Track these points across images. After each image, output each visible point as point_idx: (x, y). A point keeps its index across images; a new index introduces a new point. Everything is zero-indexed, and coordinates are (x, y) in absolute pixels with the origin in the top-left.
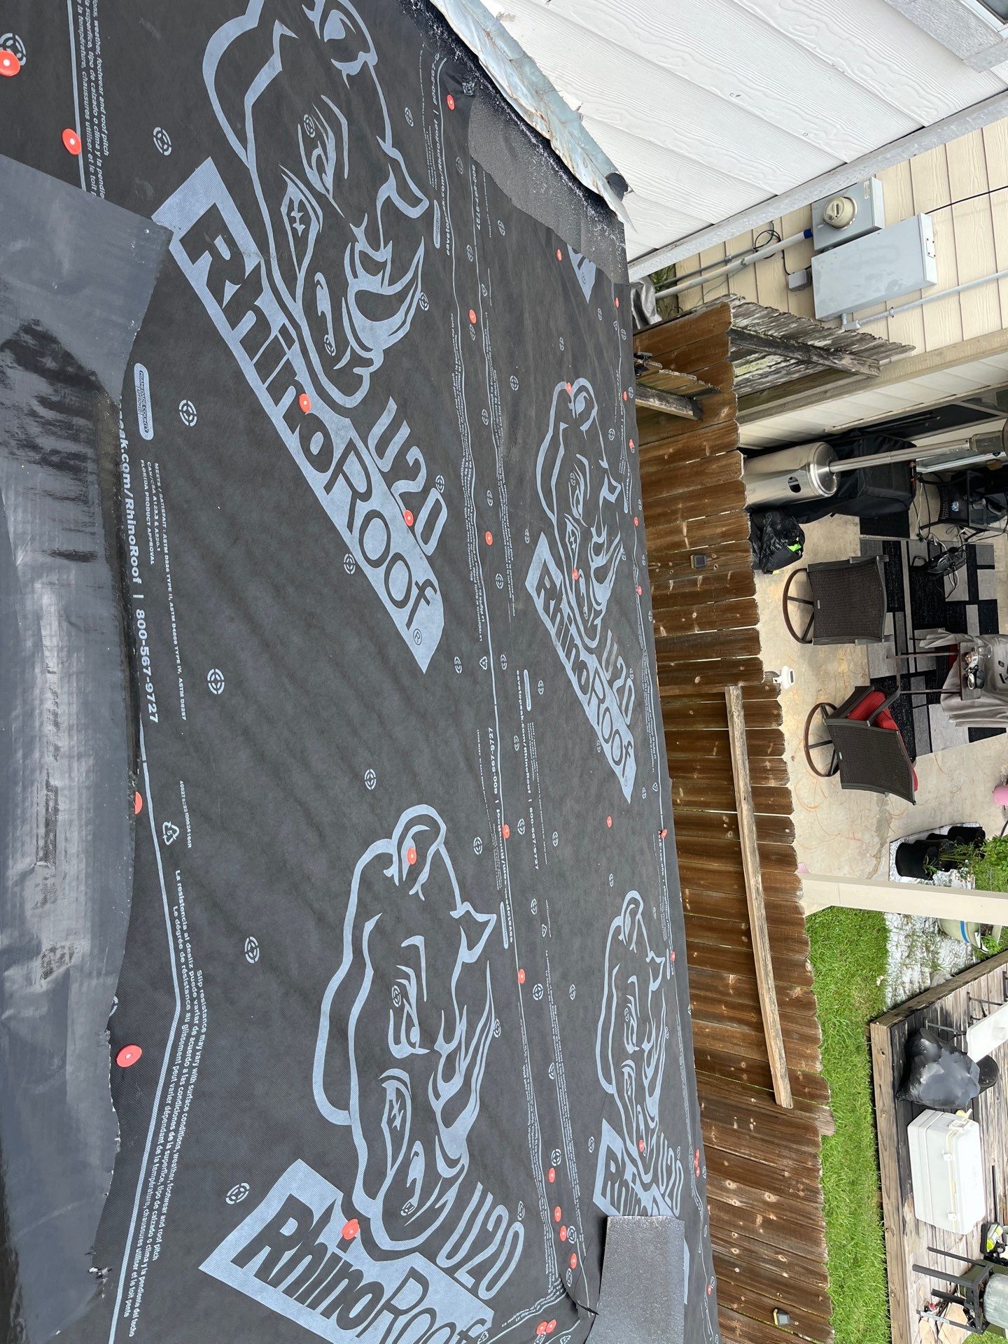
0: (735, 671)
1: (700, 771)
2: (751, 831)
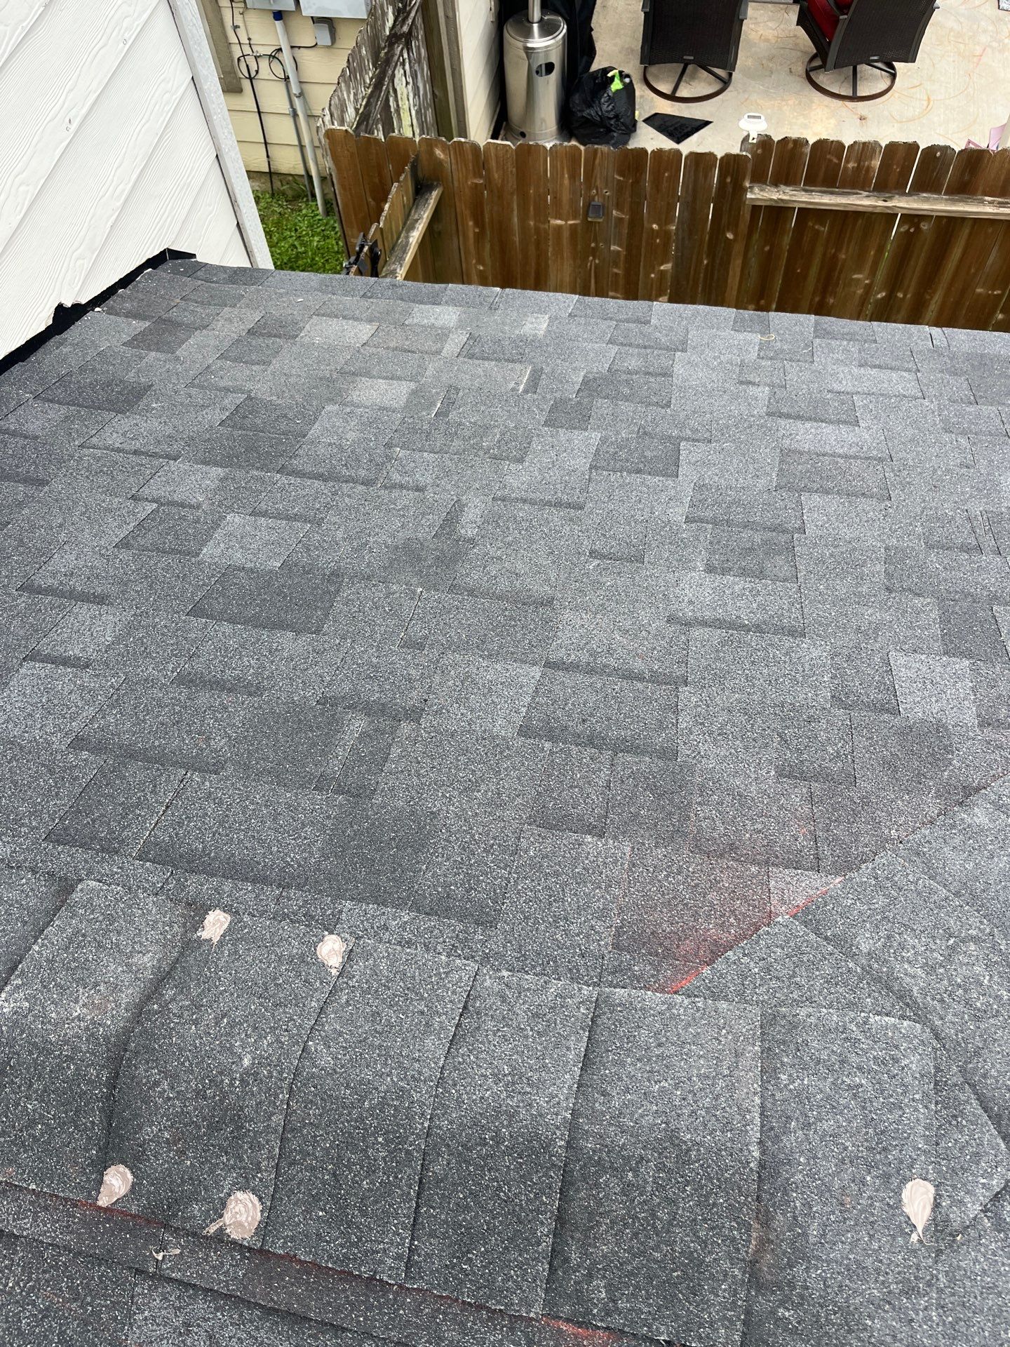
0: (730, 189)
1: (839, 249)
2: (927, 200)
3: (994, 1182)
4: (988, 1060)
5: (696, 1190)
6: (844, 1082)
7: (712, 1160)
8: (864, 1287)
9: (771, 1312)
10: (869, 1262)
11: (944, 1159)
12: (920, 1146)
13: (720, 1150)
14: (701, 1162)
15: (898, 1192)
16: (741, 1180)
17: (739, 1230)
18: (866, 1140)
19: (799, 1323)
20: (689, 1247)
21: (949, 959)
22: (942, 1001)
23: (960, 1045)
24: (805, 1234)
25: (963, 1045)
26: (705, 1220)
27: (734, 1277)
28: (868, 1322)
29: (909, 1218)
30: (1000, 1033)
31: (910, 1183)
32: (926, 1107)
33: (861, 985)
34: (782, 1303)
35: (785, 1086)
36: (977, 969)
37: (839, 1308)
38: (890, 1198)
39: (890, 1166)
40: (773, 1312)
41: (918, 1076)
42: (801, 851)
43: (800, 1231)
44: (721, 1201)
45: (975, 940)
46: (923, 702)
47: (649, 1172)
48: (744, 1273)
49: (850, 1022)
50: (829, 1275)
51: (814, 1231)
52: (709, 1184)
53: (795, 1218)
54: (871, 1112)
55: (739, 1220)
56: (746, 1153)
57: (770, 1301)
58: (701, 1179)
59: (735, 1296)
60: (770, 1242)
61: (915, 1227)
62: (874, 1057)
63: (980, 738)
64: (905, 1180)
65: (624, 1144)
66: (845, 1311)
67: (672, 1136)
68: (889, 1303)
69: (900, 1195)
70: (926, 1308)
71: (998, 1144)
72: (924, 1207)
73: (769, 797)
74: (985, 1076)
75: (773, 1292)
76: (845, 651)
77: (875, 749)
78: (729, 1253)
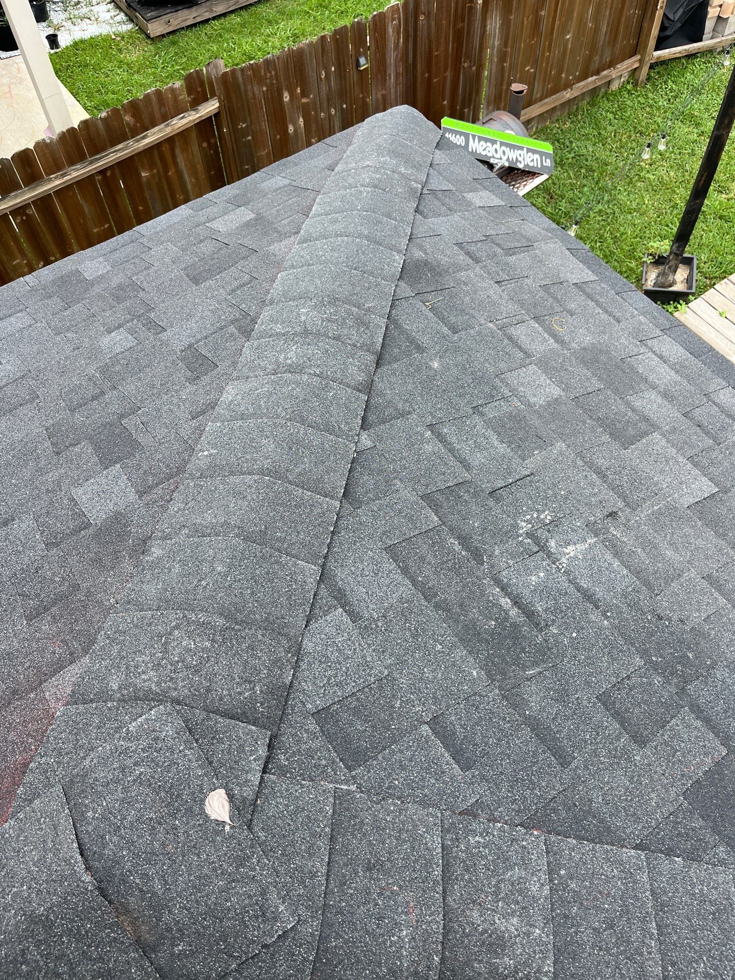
2: (16, 197)
3: (260, 752)
4: (218, 689)
5: (69, 935)
6: (129, 782)
7: (66, 909)
8: (211, 887)
9: (172, 956)
10: (206, 871)
11: (221, 767)
12: (200, 774)
13: (66, 898)
14: (60, 916)
15: (203, 812)
16: (90, 903)
17: (113, 931)
18: (163, 802)
19: (191, 946)
20: (95, 970)
21: (165, 651)
22: (172, 679)
23: (195, 695)
24: (154, 894)
25: (197, 693)
26: (90, 946)
27: (134, 959)
28: (229, 904)
29: (217, 821)
30: (216, 668)
31: (207, 800)
32: (191, 749)
33: (119, 712)
34: (173, 945)
35: (93, 818)
36: (184, 643)
37: (205, 914)
38: (198, 820)
39: (188, 802)
40: (172, 954)
41: (176, 735)
42: (60, 658)
43: (150, 895)
44: (89, 926)
45: (177, 627)
46: (103, 507)
47: (34, 954)
48: (137, 951)
49: (118, 741)
50: (185, 902)
51: (158, 886)
52: (75, 924)
53: (141, 891)
54: (156, 783)
55: (108, 926)
56: (81, 884)
57: (166, 951)
58: (67, 926)
59: (143, 969)
60: (136, 919)
61: (224, 822)
62: (142, 749)
63: (142, 505)
64: (202, 801)
65: (6, 954)
66: (211, 912)
67: (33, 919)
68: (233, 881)
69: (205, 812)
70: (259, 861)
71: (250, 730)
72: (223, 806)
73: (28, 640)
74: (221, 699)
75: (163, 944)
76: (44, 511)
77: (84, 558)
78: (120, 950)
